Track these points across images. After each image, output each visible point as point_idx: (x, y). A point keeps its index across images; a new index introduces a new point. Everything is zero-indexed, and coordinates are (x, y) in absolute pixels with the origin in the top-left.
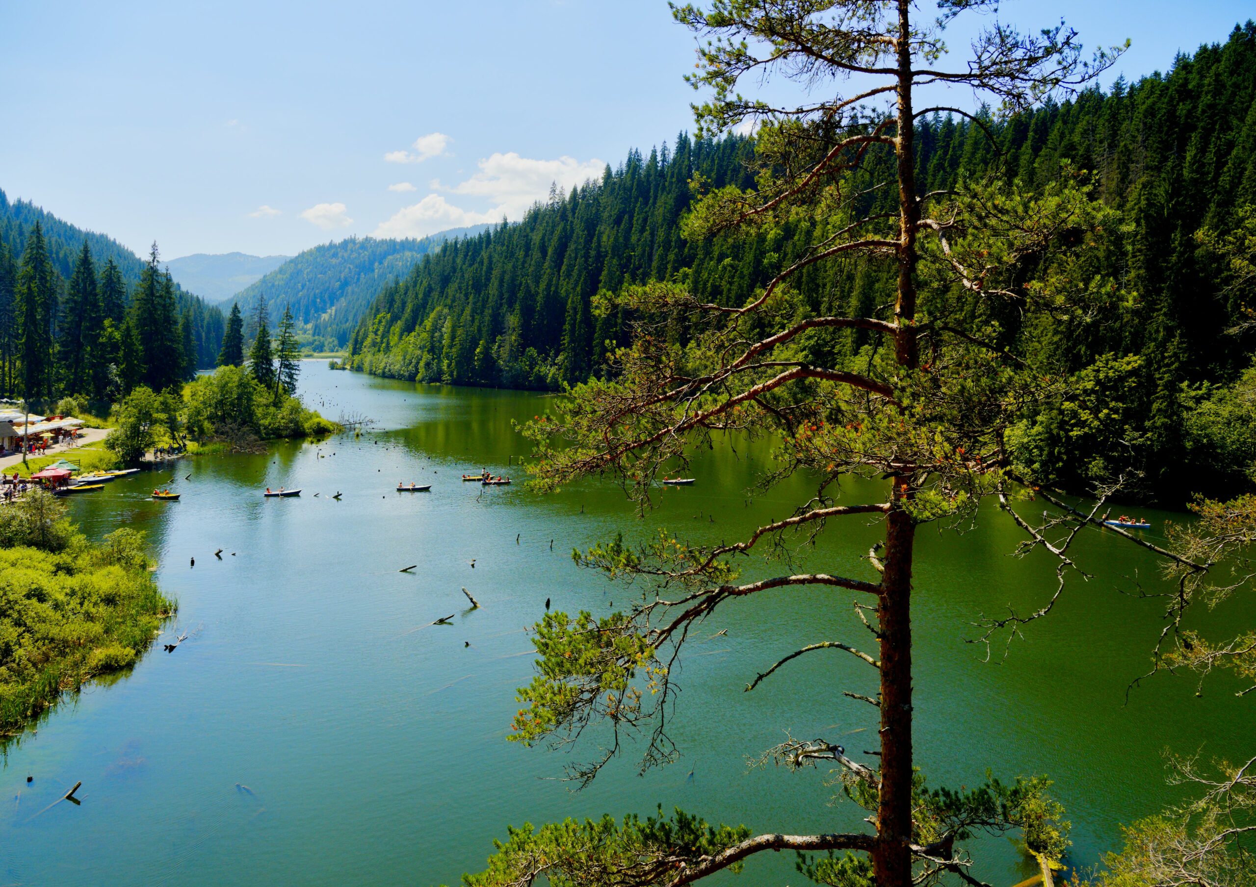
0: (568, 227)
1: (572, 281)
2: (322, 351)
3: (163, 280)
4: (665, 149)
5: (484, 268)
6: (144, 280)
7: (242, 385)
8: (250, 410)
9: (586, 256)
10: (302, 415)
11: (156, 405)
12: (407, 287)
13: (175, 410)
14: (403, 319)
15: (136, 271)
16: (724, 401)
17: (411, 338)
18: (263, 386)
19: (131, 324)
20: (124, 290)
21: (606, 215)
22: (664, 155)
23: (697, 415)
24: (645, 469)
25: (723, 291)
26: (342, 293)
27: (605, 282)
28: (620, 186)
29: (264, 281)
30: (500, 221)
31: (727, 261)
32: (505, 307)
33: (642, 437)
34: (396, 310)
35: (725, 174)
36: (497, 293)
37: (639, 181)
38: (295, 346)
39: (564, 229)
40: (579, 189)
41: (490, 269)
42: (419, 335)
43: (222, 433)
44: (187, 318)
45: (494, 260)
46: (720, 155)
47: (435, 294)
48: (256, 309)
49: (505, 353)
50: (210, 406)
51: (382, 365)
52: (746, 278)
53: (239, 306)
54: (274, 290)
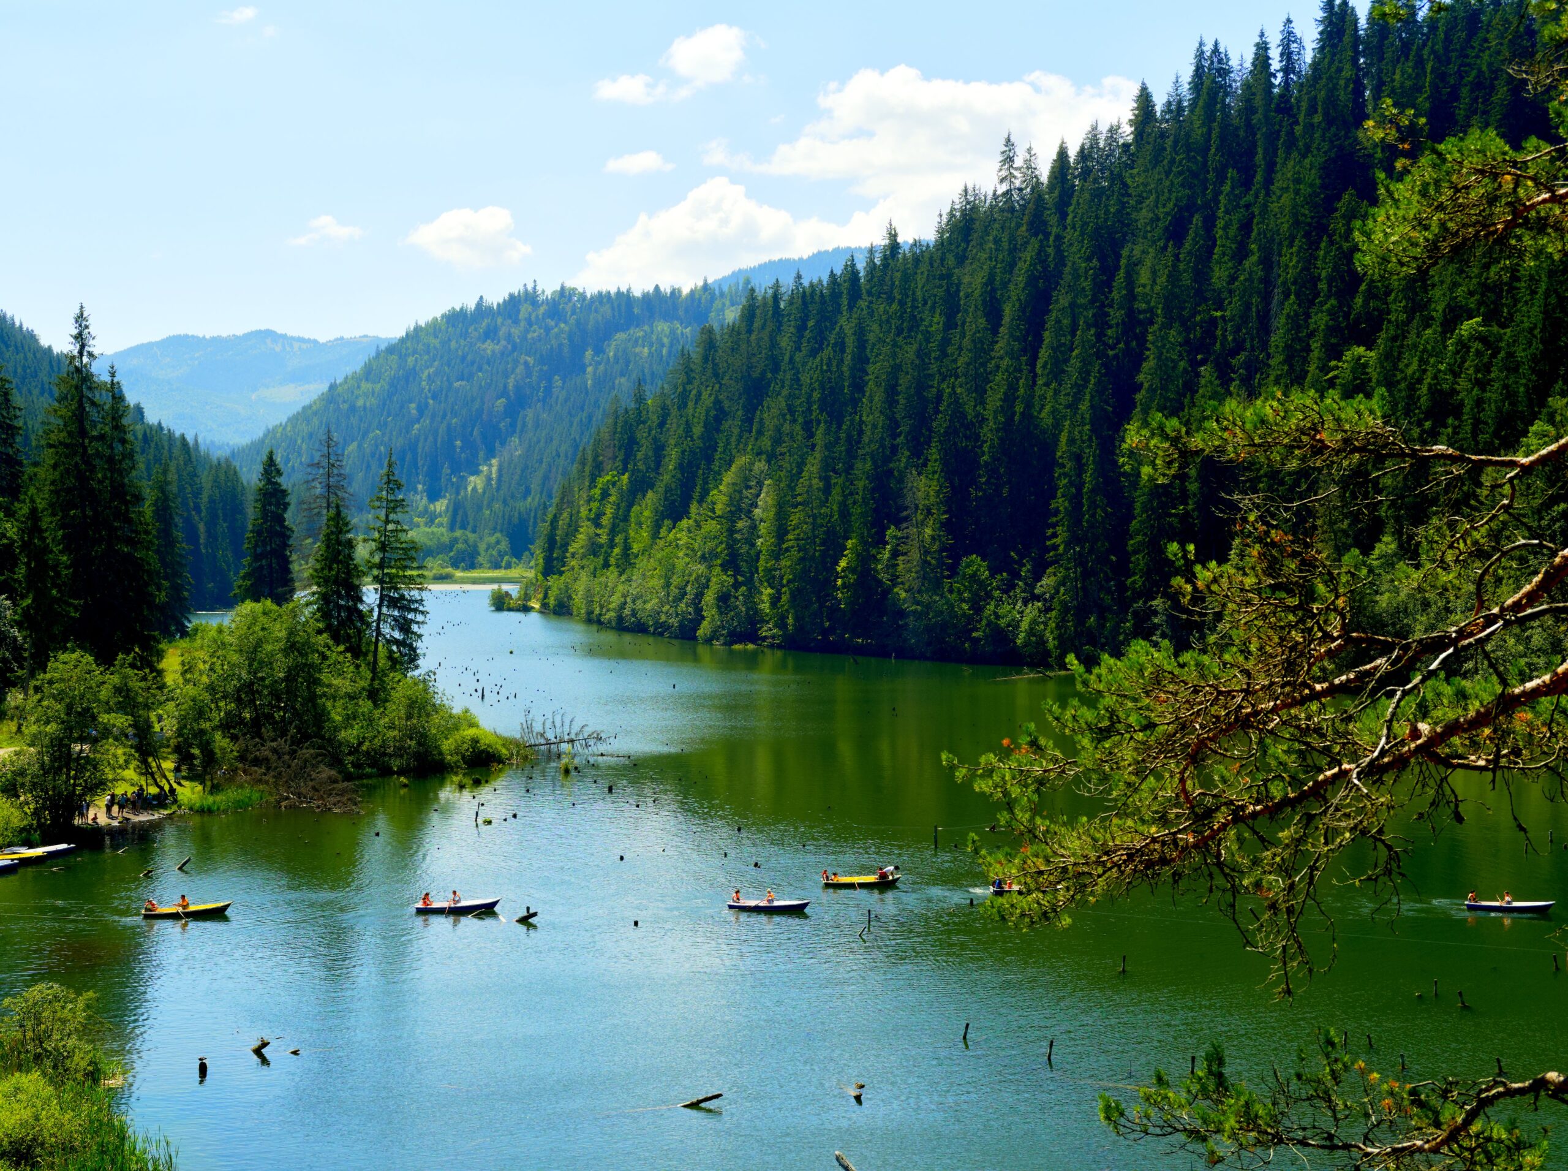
0: (1050, 250)
1: (1067, 387)
2: (472, 566)
3: (104, 398)
4: (1289, 39)
5: (848, 359)
6: (62, 399)
7: (292, 647)
8: (315, 706)
9: (1100, 323)
10: (436, 719)
11: (104, 693)
12: (664, 408)
13: (148, 707)
14: (660, 487)
15: (43, 376)
16: (1488, 698)
17: (681, 533)
18: (341, 648)
19: (41, 504)
20: (19, 423)
21: (1143, 216)
22: (1287, 54)
23: (1415, 734)
24: (1286, 870)
25: (1462, 404)
26: (513, 425)
27: (1152, 390)
28: (1176, 142)
29: (332, 396)
30: (881, 240)
31: (1468, 327)
32: (904, 456)
33: (1277, 791)
34: (641, 466)
35: (1454, 96)
36: (881, 421)
37: (1225, 126)
38: (411, 554)
39: (1041, 257)
40: (1073, 153)
41: (861, 360)
42: (699, 526)
43: (257, 762)
44: (162, 487)
45: (871, 337)
46: (1439, 47)
47: (732, 426)
48: (318, 465)
49: (908, 568)
50: (224, 697)
51: (616, 600)
52: (1524, 369)
53: (278, 459)
54: (354, 421)
